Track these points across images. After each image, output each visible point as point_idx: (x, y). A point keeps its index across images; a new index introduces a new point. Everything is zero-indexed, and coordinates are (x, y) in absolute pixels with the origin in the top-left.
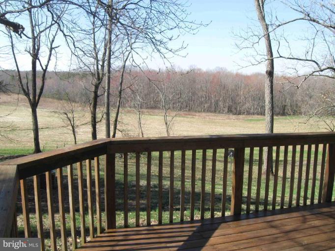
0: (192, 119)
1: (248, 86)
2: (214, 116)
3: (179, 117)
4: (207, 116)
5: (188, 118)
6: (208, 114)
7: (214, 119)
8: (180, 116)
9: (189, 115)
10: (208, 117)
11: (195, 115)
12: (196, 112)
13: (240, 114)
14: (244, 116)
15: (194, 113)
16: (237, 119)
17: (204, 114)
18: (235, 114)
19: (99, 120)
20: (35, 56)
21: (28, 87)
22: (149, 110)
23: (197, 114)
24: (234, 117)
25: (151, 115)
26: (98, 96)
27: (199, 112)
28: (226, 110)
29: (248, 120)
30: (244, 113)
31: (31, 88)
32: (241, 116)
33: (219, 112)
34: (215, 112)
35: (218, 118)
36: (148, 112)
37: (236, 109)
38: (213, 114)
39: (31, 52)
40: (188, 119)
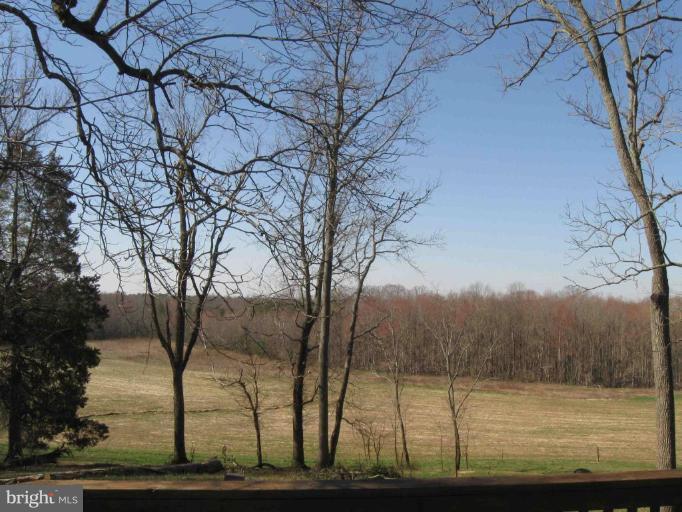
0: (514, 398)
1: (635, 325)
2: (564, 390)
3: (489, 392)
4: (548, 389)
5: (506, 394)
6: (549, 386)
7: (564, 398)
8: (489, 389)
9: (510, 388)
10: (549, 393)
11: (523, 389)
12: (523, 381)
13: (619, 385)
14: (628, 390)
15: (521, 385)
16: (613, 397)
17: (541, 386)
18: (610, 386)
19: (309, 399)
20: (185, 268)
21: (168, 329)
22: (427, 378)
23: (528, 386)
24: (607, 391)
25: (428, 387)
26: (309, 350)
27: (531, 382)
28: (589, 377)
29: (638, 399)
30: (627, 384)
31: (174, 331)
32: (622, 391)
33: (575, 382)
34: (565, 381)
35: (571, 395)
36: (422, 381)
37: (611, 374)
38: (561, 387)
39: (177, 261)
40: (507, 398)
